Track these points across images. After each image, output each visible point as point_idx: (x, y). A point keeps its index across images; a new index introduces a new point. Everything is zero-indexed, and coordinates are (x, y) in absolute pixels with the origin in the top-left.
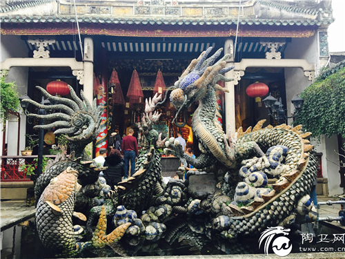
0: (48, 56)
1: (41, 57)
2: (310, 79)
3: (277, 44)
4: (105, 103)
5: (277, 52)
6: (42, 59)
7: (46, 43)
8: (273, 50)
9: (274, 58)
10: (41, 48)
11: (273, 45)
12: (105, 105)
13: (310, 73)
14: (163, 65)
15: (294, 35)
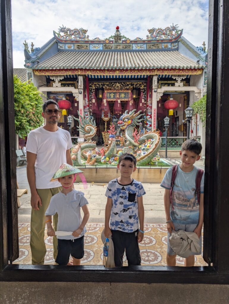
0: (60, 86)
1: (57, 86)
2: (198, 97)
3: (181, 78)
4: (88, 108)
5: (181, 82)
6: (57, 87)
7: (59, 79)
8: (179, 81)
9: (179, 86)
10: (57, 82)
11: (179, 79)
12: (89, 109)
13: (198, 94)
14: (120, 85)
15: (190, 73)
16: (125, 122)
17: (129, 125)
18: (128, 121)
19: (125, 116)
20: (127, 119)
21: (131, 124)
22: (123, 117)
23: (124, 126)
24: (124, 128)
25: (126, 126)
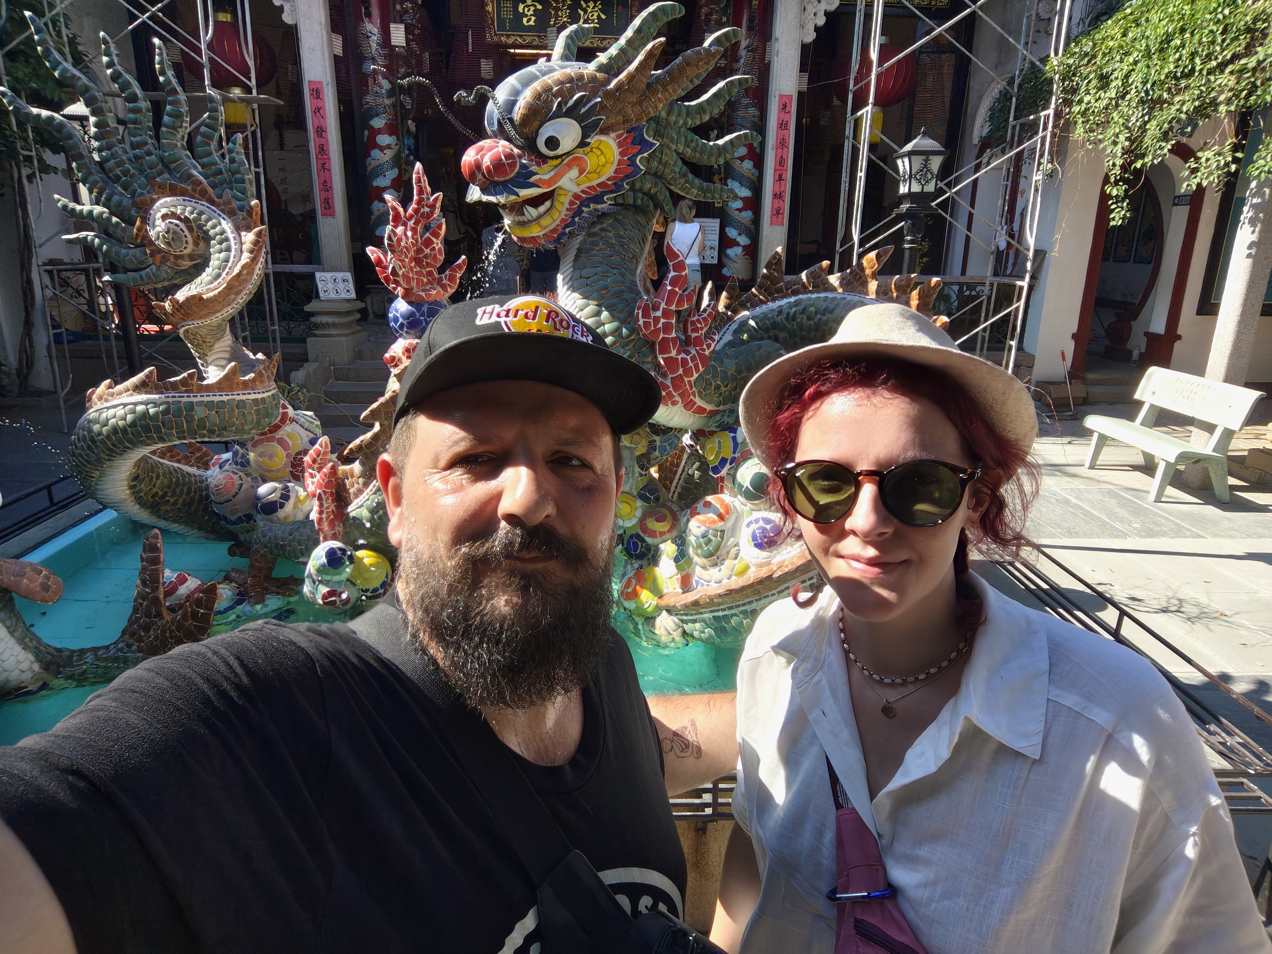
16: (543, 159)
17: (598, 199)
18: (583, 144)
19: (549, 79)
20: (571, 113)
21: (618, 187)
22: (526, 97)
23: (535, 202)
24: (535, 231)
25: (562, 209)
